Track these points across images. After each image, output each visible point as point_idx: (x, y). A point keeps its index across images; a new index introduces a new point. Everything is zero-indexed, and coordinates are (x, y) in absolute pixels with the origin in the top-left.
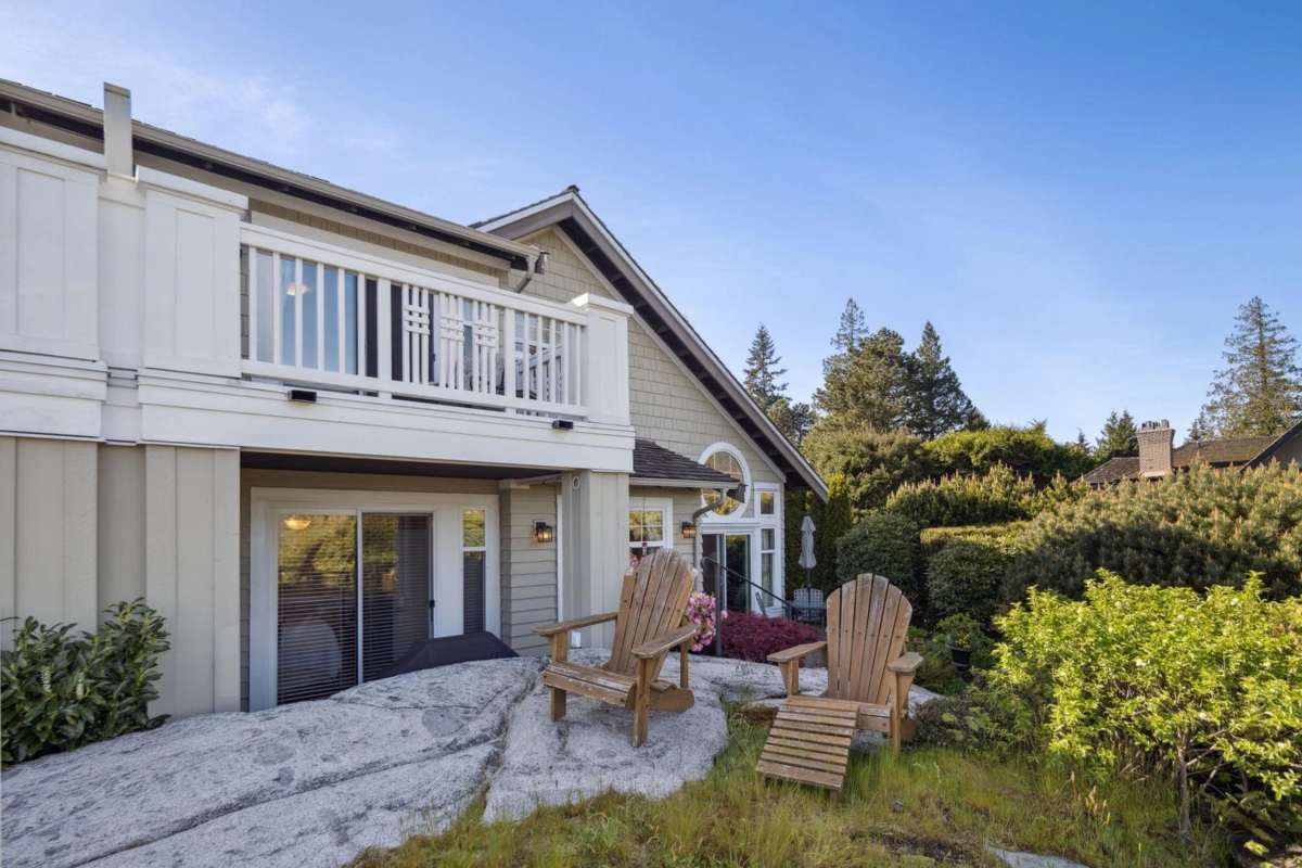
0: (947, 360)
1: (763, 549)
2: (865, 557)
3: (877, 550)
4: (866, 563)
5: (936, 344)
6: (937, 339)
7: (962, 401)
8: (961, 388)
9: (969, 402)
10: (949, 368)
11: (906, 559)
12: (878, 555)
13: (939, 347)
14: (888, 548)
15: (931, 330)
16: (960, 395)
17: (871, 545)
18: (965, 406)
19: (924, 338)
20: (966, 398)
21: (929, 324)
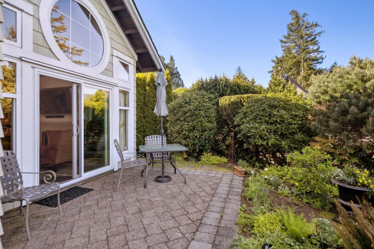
0: (177, 68)
1: (120, 105)
2: (188, 114)
3: (196, 109)
4: (189, 118)
5: (173, 63)
6: (174, 61)
7: (181, 81)
8: (180, 77)
9: (183, 81)
10: (177, 70)
11: (212, 115)
12: (197, 112)
13: (175, 63)
14: (202, 108)
15: (172, 58)
16: (180, 79)
17: (192, 106)
18: (181, 82)
19: (170, 60)
20: (182, 80)
21: (171, 56)
